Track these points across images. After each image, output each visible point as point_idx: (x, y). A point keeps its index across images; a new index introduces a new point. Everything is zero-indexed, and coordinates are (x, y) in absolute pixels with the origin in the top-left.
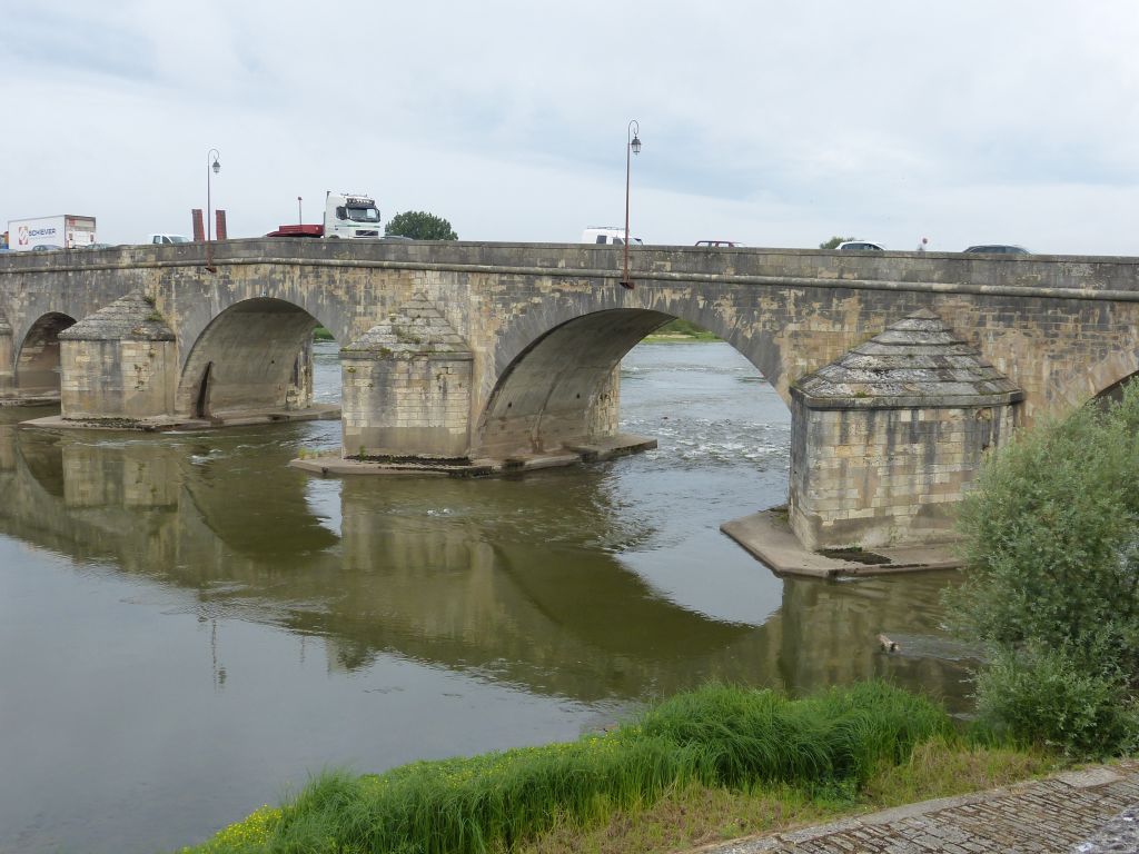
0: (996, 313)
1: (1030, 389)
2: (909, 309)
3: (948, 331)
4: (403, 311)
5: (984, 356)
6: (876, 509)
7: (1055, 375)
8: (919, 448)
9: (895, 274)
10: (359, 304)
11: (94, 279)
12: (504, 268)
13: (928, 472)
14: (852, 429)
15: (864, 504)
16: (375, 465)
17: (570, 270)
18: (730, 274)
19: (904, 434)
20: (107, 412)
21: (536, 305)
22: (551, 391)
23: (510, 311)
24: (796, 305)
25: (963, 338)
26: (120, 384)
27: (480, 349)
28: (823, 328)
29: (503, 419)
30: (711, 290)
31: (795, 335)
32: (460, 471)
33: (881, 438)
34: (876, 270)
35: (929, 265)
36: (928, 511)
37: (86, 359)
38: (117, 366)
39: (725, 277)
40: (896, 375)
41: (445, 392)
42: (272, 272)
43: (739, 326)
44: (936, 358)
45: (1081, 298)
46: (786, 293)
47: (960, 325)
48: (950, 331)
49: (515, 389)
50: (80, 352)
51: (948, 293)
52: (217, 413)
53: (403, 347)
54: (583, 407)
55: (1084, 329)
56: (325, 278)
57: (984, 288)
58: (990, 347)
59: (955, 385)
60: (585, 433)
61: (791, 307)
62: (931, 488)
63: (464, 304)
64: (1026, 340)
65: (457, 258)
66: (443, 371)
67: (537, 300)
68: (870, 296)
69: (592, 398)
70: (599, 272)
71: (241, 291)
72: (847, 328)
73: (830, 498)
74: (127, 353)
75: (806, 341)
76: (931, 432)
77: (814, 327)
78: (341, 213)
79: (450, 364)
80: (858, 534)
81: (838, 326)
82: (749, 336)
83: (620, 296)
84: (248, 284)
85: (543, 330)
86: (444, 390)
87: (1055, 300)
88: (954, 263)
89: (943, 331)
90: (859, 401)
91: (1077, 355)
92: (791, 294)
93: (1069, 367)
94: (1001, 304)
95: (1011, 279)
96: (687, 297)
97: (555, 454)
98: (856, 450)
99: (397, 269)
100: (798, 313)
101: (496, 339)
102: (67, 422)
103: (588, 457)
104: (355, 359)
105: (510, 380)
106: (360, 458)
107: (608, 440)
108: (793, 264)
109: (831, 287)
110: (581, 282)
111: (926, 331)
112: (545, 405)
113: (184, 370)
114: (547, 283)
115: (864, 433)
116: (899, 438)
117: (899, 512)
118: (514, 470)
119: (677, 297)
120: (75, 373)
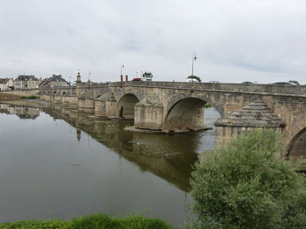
0: (279, 101)
1: (287, 123)
2: (255, 99)
3: (264, 106)
4: (150, 97)
5: (275, 113)
7: (295, 120)
9: (253, 90)
10: (144, 95)
12: (169, 88)
17: (181, 88)
18: (214, 89)
20: (103, 115)
21: (175, 96)
22: (182, 116)
23: (170, 97)
24: (228, 98)
25: (269, 108)
26: (105, 110)
27: (165, 106)
28: (234, 103)
29: (170, 121)
30: (209, 93)
31: (228, 105)
32: (159, 133)
33: (236, 135)
34: (248, 89)
35: (261, 88)
37: (99, 105)
38: (105, 106)
39: (213, 90)
42: (131, 88)
43: (215, 102)
44: (257, 113)
45: (303, 98)
46: (226, 94)
47: (269, 105)
48: (266, 106)
49: (173, 114)
50: (98, 103)
51: (265, 95)
52: (124, 116)
53: (148, 104)
55: (304, 106)
56: (139, 89)
57: (275, 94)
58: (277, 111)
59: (261, 121)
60: (193, 125)
61: (227, 98)
63: (162, 95)
64: (287, 109)
65: (161, 85)
66: (156, 110)
67: (175, 95)
68: (246, 96)
70: (187, 89)
71: (126, 92)
72: (240, 104)
74: (107, 104)
75: (230, 107)
77: (232, 103)
78: (144, 76)
79: (157, 109)
81: (238, 103)
82: (217, 105)
83: (191, 95)
84: (127, 90)
85: (176, 101)
86: (156, 114)
87: (296, 98)
88: (268, 87)
89: (263, 105)
90: (228, 124)
91: (302, 114)
92: (227, 95)
93: (299, 118)
94: (280, 99)
95: (283, 92)
96: (205, 95)
97: (184, 130)
98: (228, 137)
99: (151, 87)
100: (229, 100)
101: (167, 103)
102: (95, 117)
103: (191, 131)
104: (137, 107)
105: (171, 113)
106: (137, 128)
108: (228, 87)
109: (237, 93)
110: (184, 91)
111: (257, 105)
112: (181, 118)
113: (117, 107)
114: (177, 91)
115: (230, 133)
118: (171, 133)
119: (202, 95)
120: (98, 107)
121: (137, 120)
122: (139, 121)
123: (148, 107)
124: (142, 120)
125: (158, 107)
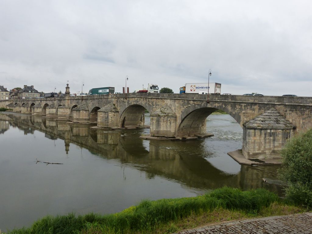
0: (290, 109)
1: (298, 126)
2: (270, 108)
3: (278, 113)
4: (163, 107)
5: (287, 118)
6: (262, 151)
7: (304, 123)
8: (272, 138)
9: (266, 101)
10: (154, 106)
11: (104, 100)
12: (183, 99)
13: (274, 143)
14: (257, 133)
15: (259, 150)
16: (156, 138)
17: (196, 99)
18: (230, 100)
19: (268, 135)
20: (105, 126)
21: (189, 106)
22: (192, 124)
23: (184, 107)
24: (244, 107)
25: (282, 114)
26: (108, 120)
27: (178, 115)
28: (250, 112)
29: (182, 129)
30: (226, 104)
31: (244, 113)
32: (173, 140)
33: (263, 136)
34: (262, 100)
35: (274, 99)
36: (274, 152)
37: (102, 116)
38: (108, 117)
39: (229, 101)
40: (266, 122)
41: (171, 123)
42: (138, 99)
43: (232, 111)
44: (276, 119)
45: (310, 106)
46: (242, 104)
47: (281, 112)
48: (279, 113)
49: (185, 123)
50: (101, 114)
51: (278, 105)
52: (126, 127)
53: (162, 114)
54: (198, 127)
55: (310, 113)
56: (147, 101)
57: (287, 104)
58: (288, 117)
59: (280, 125)
60: (199, 133)
61: (243, 107)
62: (274, 147)
63: (175, 106)
64: (297, 115)
65: (173, 97)
66: (170, 119)
67: (189, 105)
68: (261, 105)
69: (200, 125)
70: (202, 100)
71: (131, 103)
72: (255, 112)
73: (251, 148)
74: (110, 114)
75: (247, 114)
76: (274, 135)
77: (248, 111)
78: (151, 88)
79: (172, 118)
80: (258, 156)
81: (254, 112)
82: (234, 113)
83: (207, 105)
84: (133, 102)
85: (191, 111)
86: (170, 123)
87: (304, 107)
88: (280, 98)
89: (277, 113)
90: (258, 128)
91: (309, 119)
92: (243, 105)
93: (307, 121)
94: (291, 107)
95: (293, 102)
96: (221, 105)
97: (193, 137)
98: (257, 138)
99: (162, 99)
100: (245, 109)
101: (181, 113)
102: (98, 128)
103: (199, 137)
104: (153, 117)
105: (184, 121)
106: (153, 136)
107: (204, 134)
108: (244, 98)
109: (252, 103)
110: (199, 102)
111: (273, 113)
112: (191, 127)
113: (120, 118)
114: (192, 102)
115: (259, 134)
116: (267, 136)
117: (267, 152)
118: (184, 140)
119: (219, 105)
120: (100, 118)
122: (154, 129)
124: (157, 128)
125: (172, 116)
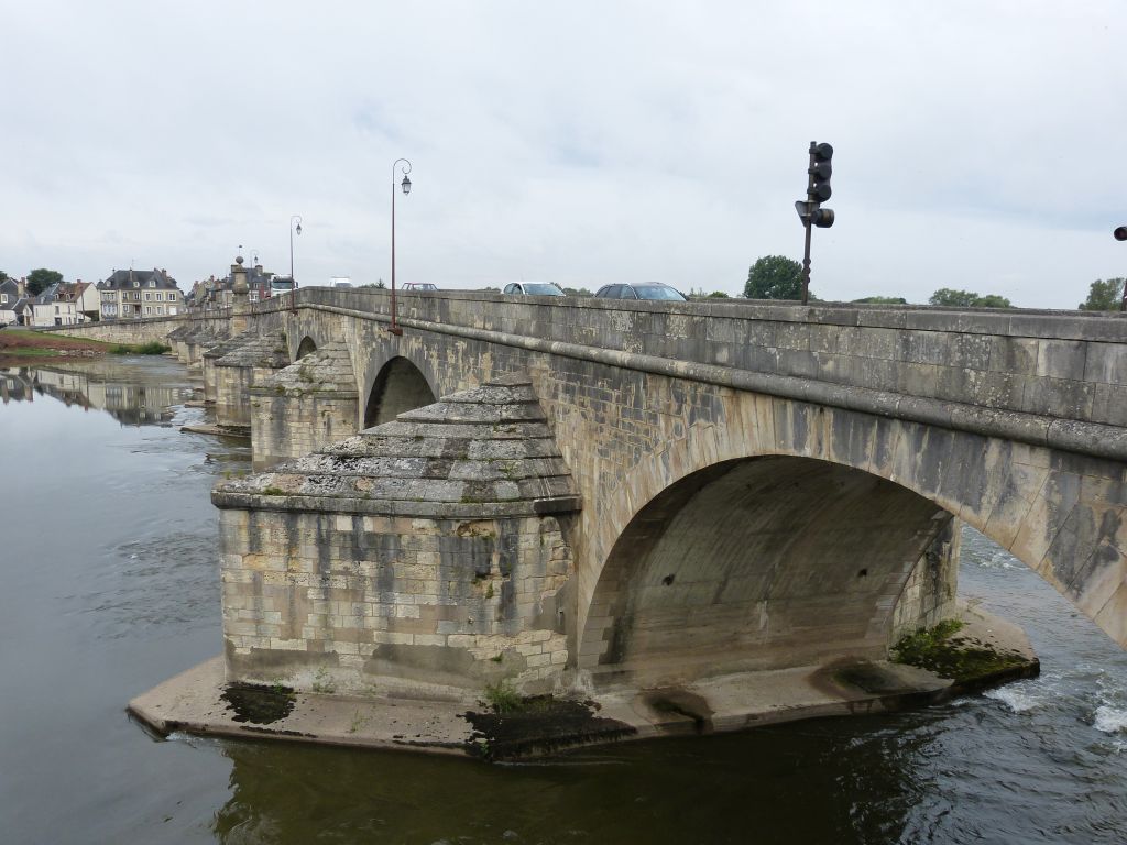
0: (564, 382)
3: (519, 403)
5: (557, 440)
6: (310, 642)
8: (368, 568)
13: (385, 601)
14: (266, 534)
15: (291, 632)
17: (382, 316)
18: (438, 322)
19: (343, 548)
21: (374, 350)
23: (367, 355)
24: (463, 360)
30: (429, 339)
33: (309, 550)
36: (388, 653)
37: (231, 381)
39: (436, 325)
40: (364, 465)
42: (309, 315)
46: (458, 344)
48: (528, 403)
50: (227, 376)
51: (537, 351)
53: (298, 385)
55: (623, 413)
57: (558, 346)
58: (561, 430)
59: (440, 485)
61: (460, 362)
62: (391, 624)
63: (355, 347)
64: (583, 422)
66: (327, 408)
68: (496, 352)
73: (241, 620)
74: (257, 377)
76: (385, 548)
79: (333, 403)
80: (286, 670)
86: (328, 426)
87: (602, 368)
89: (512, 403)
91: (618, 453)
92: (460, 346)
93: (613, 471)
94: (566, 369)
96: (421, 346)
98: (272, 561)
100: (463, 369)
101: (363, 379)
104: (258, 395)
109: (479, 340)
111: (481, 403)
115: (282, 539)
116: (335, 552)
117: (343, 648)
119: (417, 346)
120: (225, 391)
121: (261, 449)
122: (267, 452)
123: (297, 394)
124: (277, 448)
125: (333, 396)
